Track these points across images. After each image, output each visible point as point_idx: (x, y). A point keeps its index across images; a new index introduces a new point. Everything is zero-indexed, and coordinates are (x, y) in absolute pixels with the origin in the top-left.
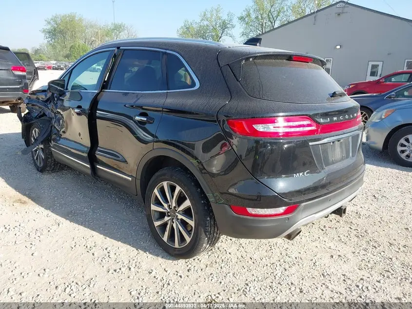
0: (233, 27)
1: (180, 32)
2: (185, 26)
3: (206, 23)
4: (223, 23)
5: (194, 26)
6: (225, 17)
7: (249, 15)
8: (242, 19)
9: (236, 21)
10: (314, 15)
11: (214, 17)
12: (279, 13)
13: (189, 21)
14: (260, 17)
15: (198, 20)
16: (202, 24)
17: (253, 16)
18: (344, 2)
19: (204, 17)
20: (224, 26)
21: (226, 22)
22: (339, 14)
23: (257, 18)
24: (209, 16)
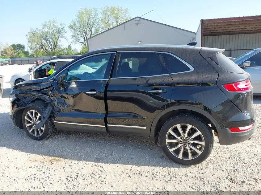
0: (66, 32)
1: (29, 36)
2: (31, 32)
3: (46, 30)
4: (59, 30)
5: (38, 32)
6: (59, 26)
7: (75, 25)
8: (71, 27)
9: (66, 28)
10: (123, 25)
11: (51, 26)
12: (94, 23)
13: (34, 29)
14: (82, 25)
15: (40, 28)
16: (43, 31)
17: (78, 25)
18: (139, 17)
19: (44, 26)
20: (59, 32)
21: (61, 29)
22: (137, 24)
23: (80, 26)
24: (48, 25)
